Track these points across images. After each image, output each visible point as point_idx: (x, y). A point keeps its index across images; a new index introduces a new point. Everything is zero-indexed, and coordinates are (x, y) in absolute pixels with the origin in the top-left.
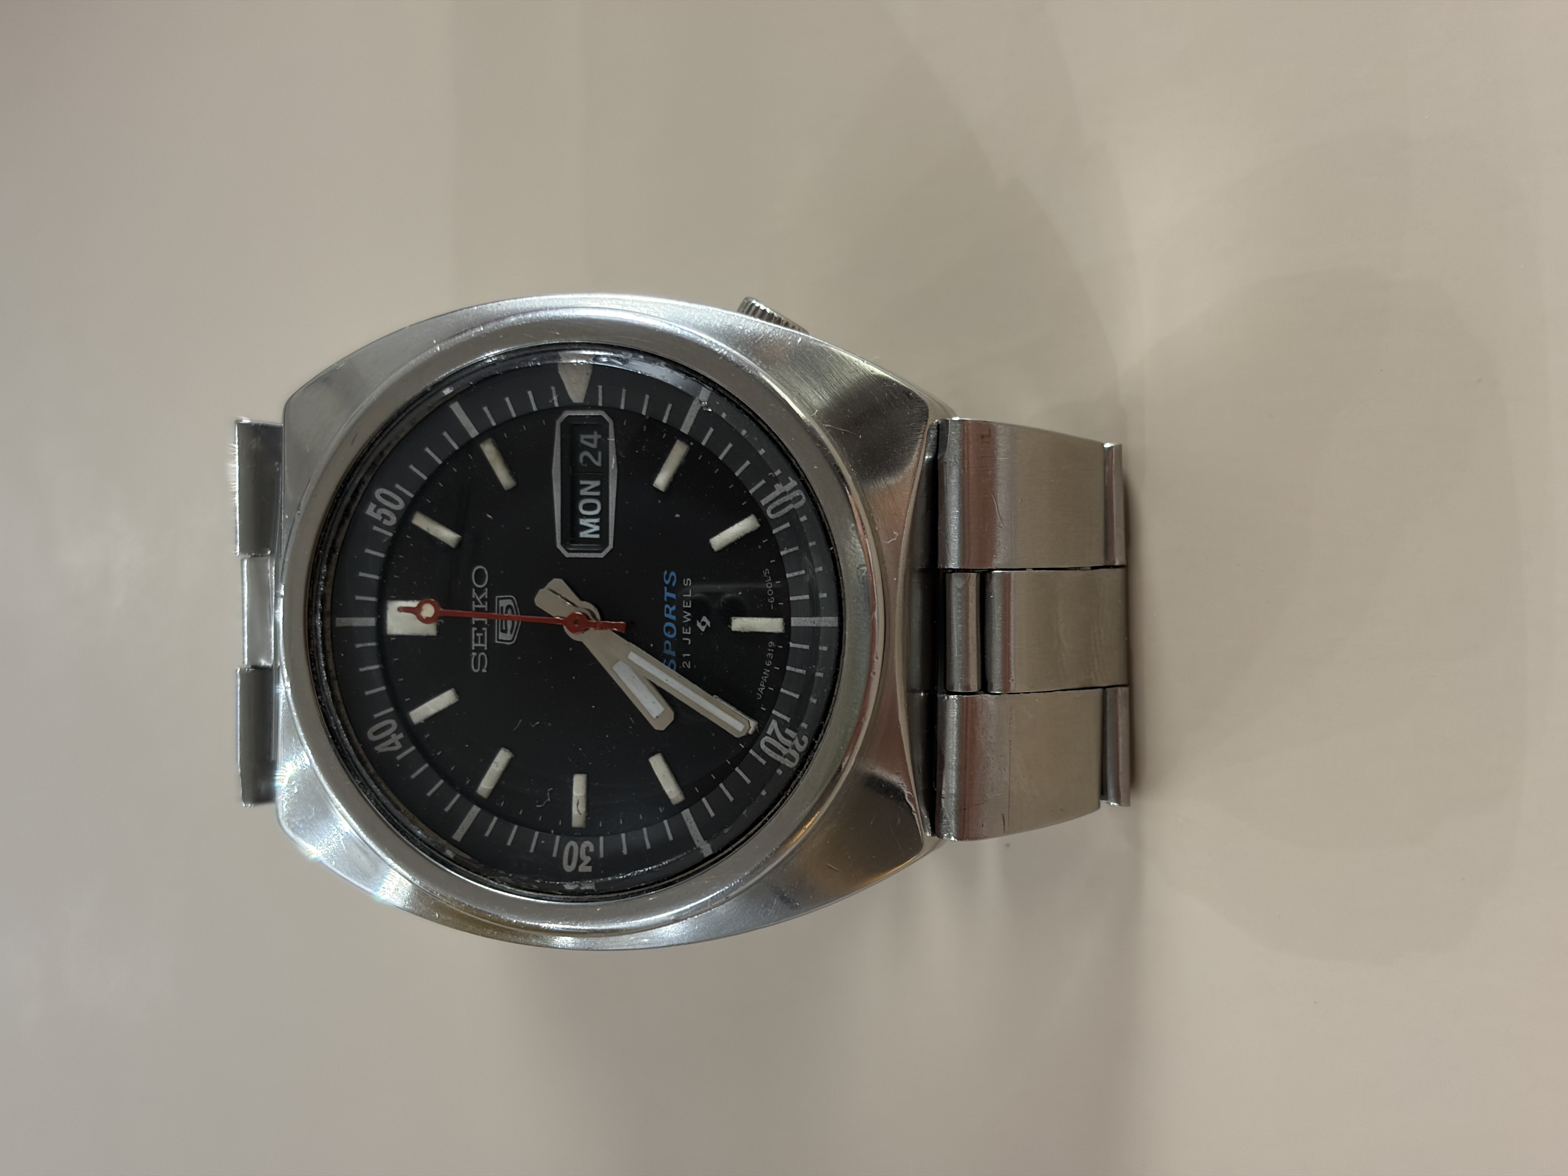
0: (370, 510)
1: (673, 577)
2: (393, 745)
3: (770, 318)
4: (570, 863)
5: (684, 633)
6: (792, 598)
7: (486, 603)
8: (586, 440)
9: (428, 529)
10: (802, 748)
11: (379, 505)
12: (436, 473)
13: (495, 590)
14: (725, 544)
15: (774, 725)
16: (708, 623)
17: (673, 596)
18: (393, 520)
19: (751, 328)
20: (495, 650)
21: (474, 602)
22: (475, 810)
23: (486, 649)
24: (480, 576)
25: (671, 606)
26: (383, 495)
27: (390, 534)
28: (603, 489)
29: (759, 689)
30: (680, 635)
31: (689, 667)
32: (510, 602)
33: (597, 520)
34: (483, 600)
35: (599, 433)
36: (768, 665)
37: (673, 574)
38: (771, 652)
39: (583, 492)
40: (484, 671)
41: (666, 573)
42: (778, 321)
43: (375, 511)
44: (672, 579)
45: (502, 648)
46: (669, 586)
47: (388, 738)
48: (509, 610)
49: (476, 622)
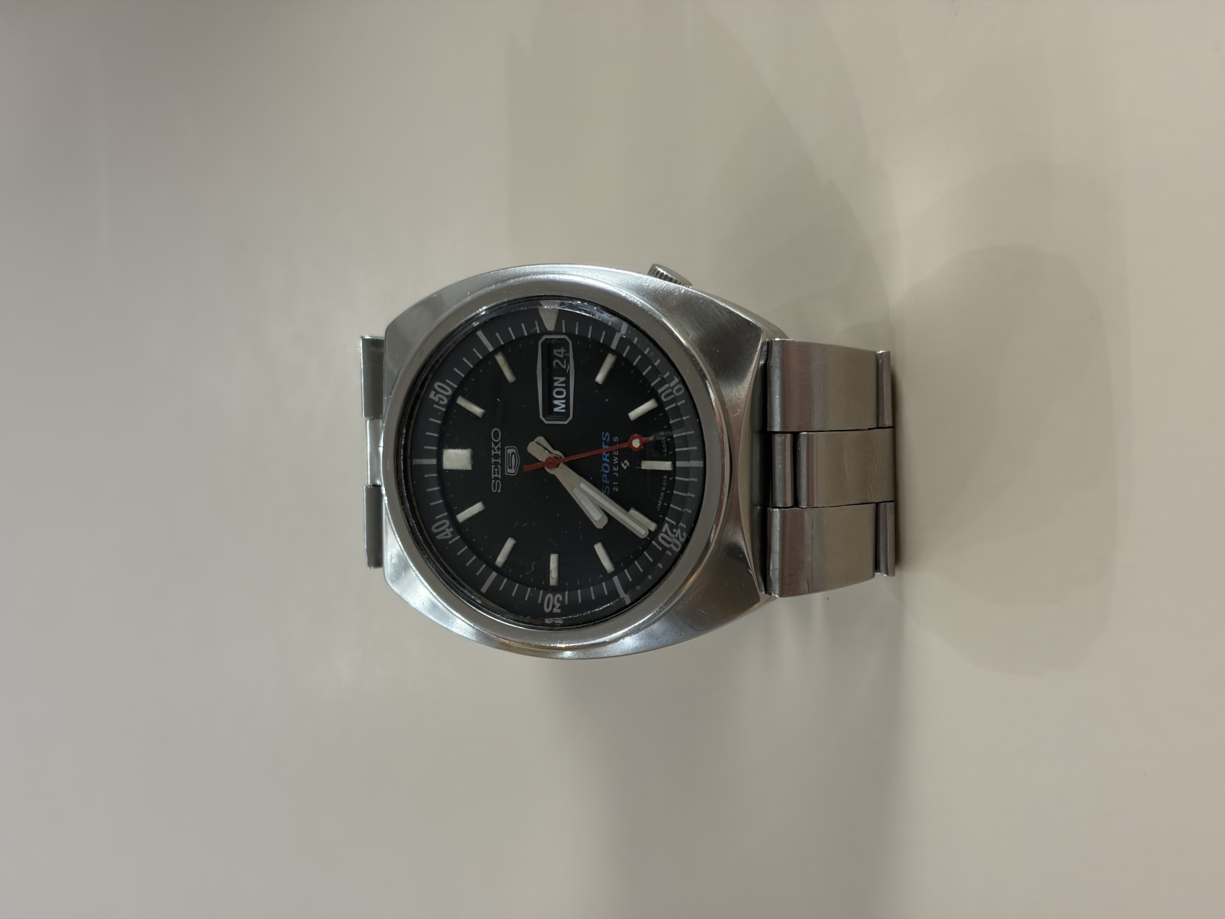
0: (432, 395)
2: (447, 535)
3: (666, 278)
4: (548, 607)
5: (614, 470)
6: (676, 450)
7: (500, 451)
8: (557, 352)
9: (466, 406)
10: (683, 540)
11: (437, 392)
12: (470, 373)
13: (506, 442)
14: (637, 416)
15: (666, 526)
16: (628, 464)
17: (608, 447)
18: (446, 401)
19: (653, 285)
20: (506, 479)
21: (493, 450)
22: (494, 574)
23: (500, 478)
24: (496, 435)
25: (607, 454)
26: (439, 386)
27: (444, 410)
28: (567, 382)
29: (658, 505)
30: (612, 471)
31: (617, 490)
32: (514, 451)
33: (564, 401)
34: (498, 449)
35: (564, 349)
36: (663, 490)
37: (607, 434)
38: (664, 482)
39: (556, 384)
41: (603, 433)
42: (671, 280)
43: (435, 396)
44: (607, 437)
45: (510, 478)
46: (605, 442)
47: (444, 531)
48: (513, 455)
49: (494, 462)
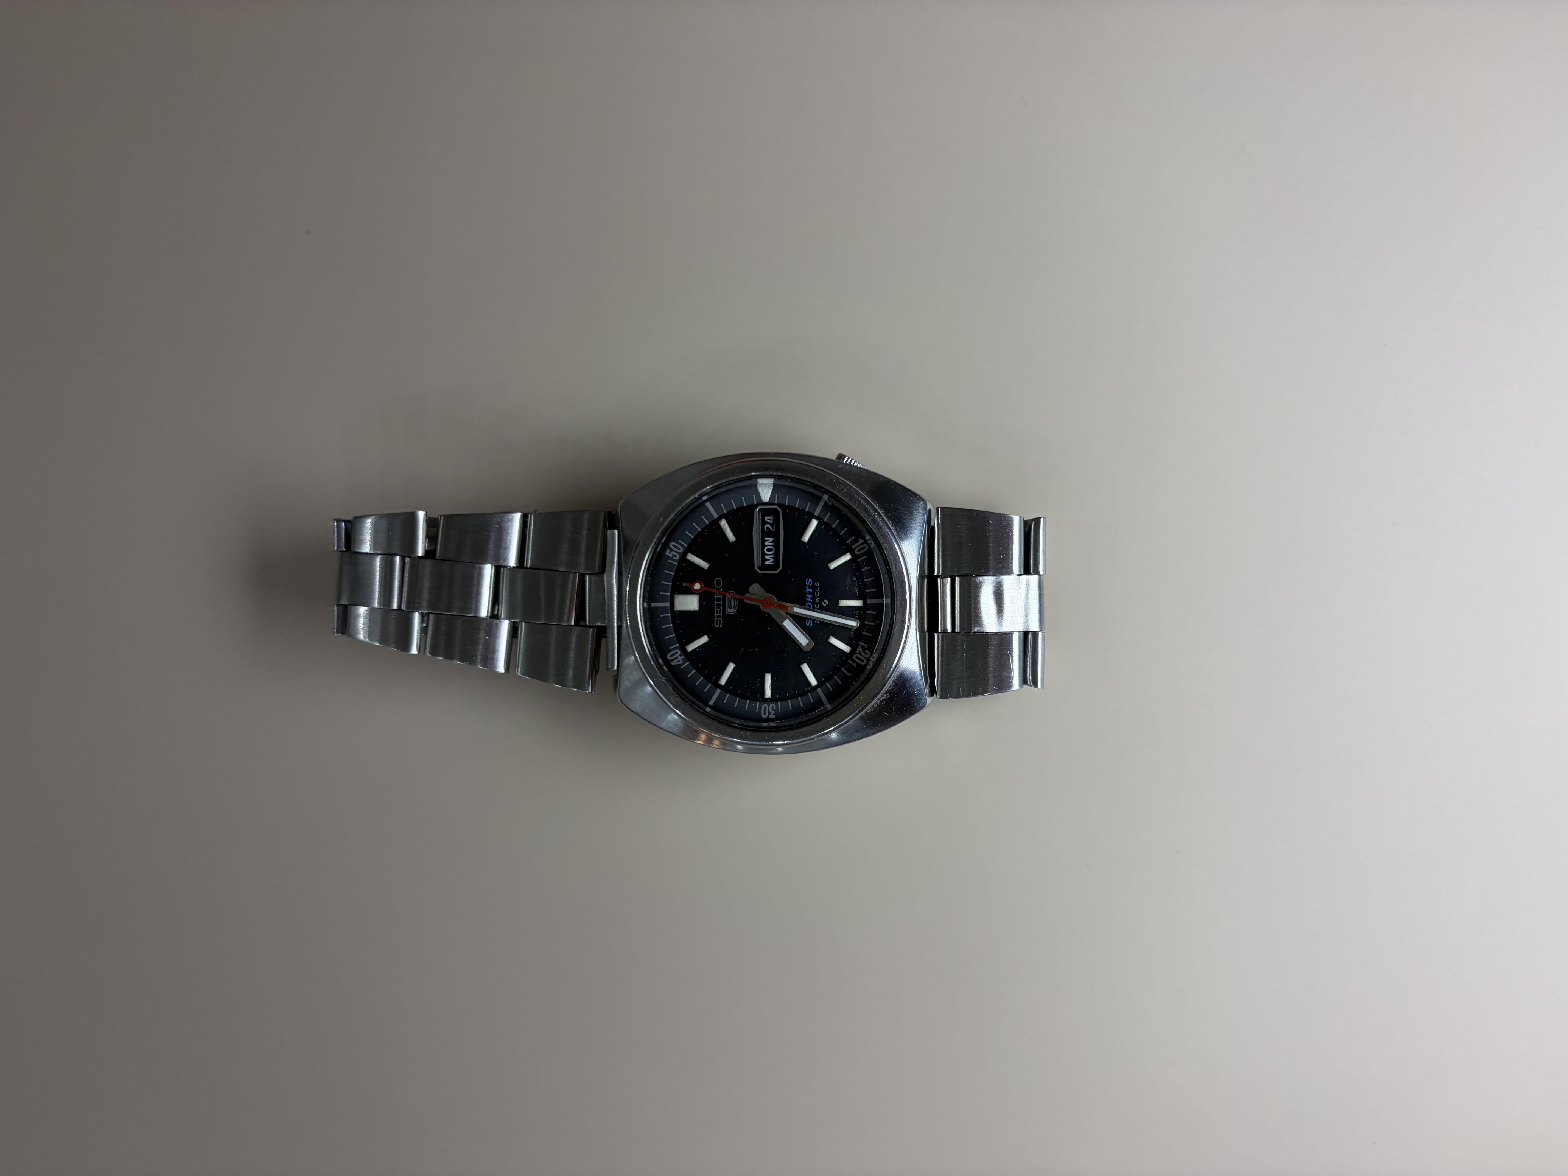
0: (667, 553)
1: (810, 582)
2: (679, 661)
4: (765, 714)
6: (867, 591)
7: (722, 595)
9: (694, 561)
11: (672, 550)
12: (698, 535)
13: (726, 588)
14: (836, 567)
15: (860, 648)
16: (827, 603)
17: (811, 590)
18: (678, 557)
20: (726, 617)
21: (716, 595)
22: (719, 692)
23: (722, 616)
24: (718, 583)
25: (810, 595)
26: (674, 546)
27: (677, 564)
34: (720, 594)
37: (810, 580)
38: (857, 615)
39: (766, 543)
40: (721, 626)
41: (807, 580)
43: (671, 553)
45: (730, 616)
46: (809, 586)
47: (677, 658)
48: (732, 598)
49: (717, 604)
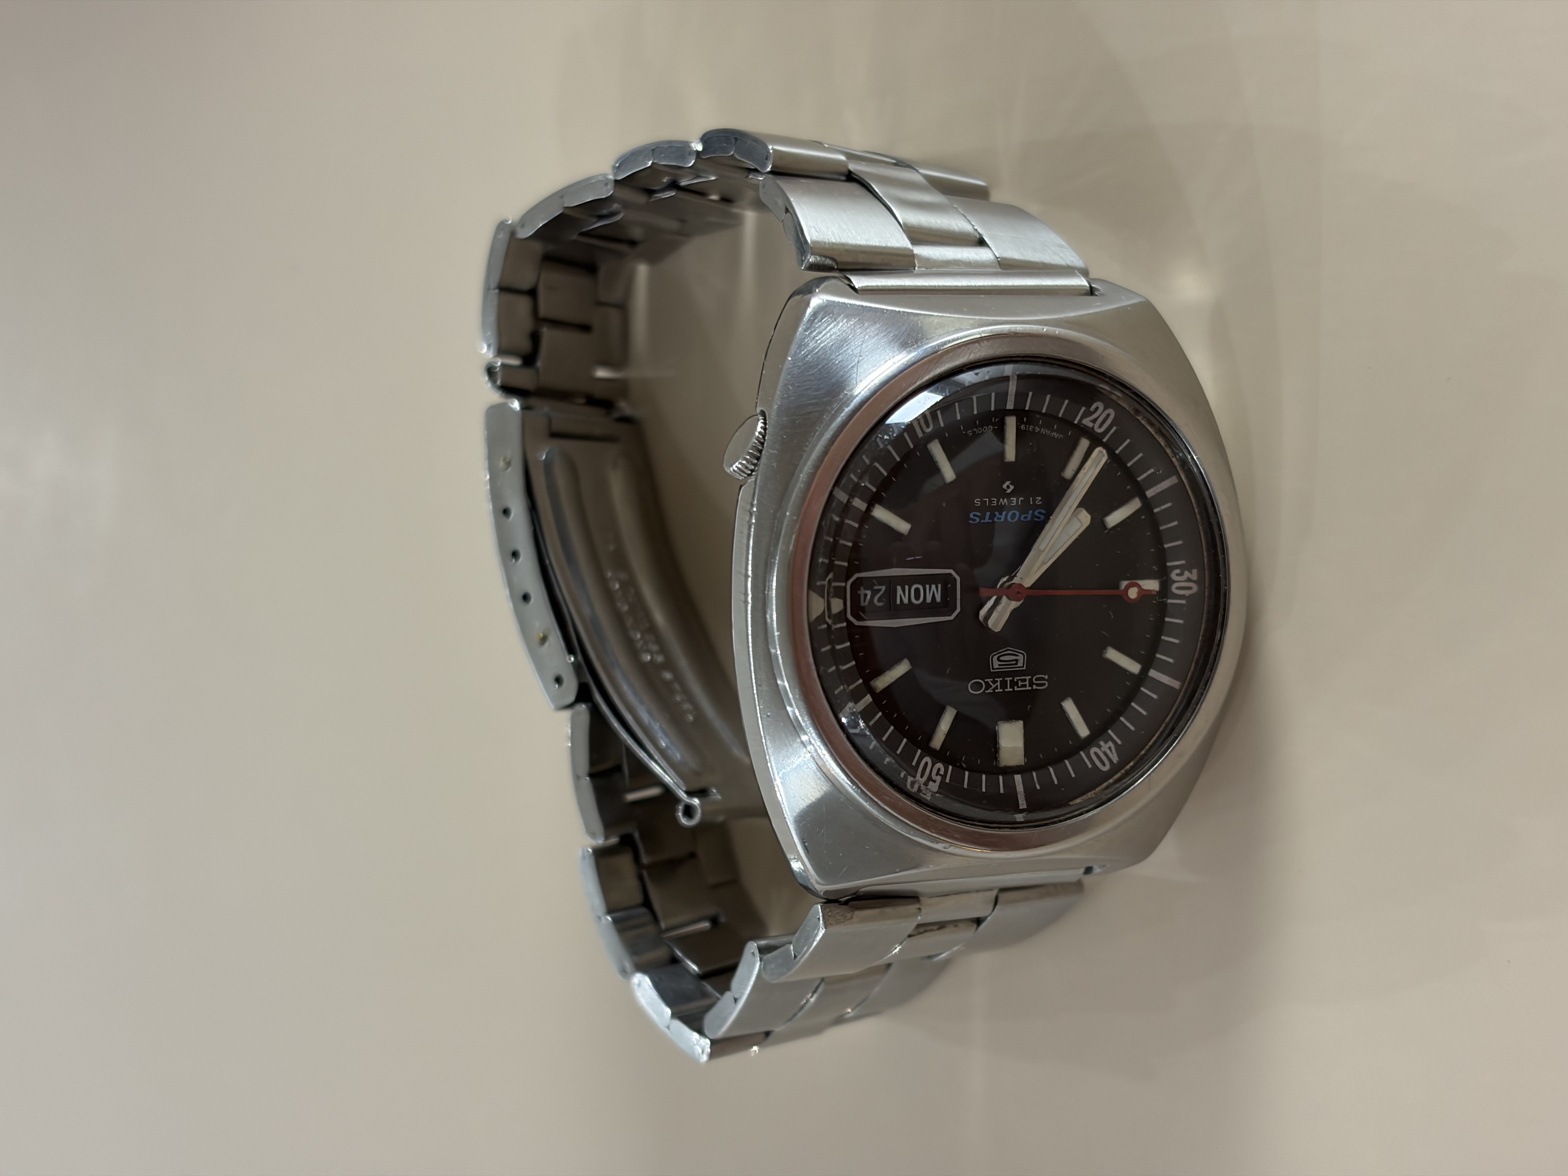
0: (934, 786)
2: (1110, 748)
4: (1191, 588)
5: (1016, 503)
6: (993, 409)
7: (996, 679)
8: (865, 600)
9: (944, 734)
11: (931, 778)
12: (900, 730)
13: (986, 672)
14: (951, 470)
15: (1087, 422)
16: (1008, 483)
17: (988, 514)
18: (939, 765)
20: (1031, 669)
21: (996, 691)
22: (1153, 673)
23: (1030, 677)
24: (976, 687)
25: (995, 516)
26: (922, 776)
27: (951, 767)
28: (904, 581)
29: (1056, 437)
30: (1016, 507)
31: (1040, 498)
32: (995, 659)
33: (928, 586)
34: (994, 682)
35: (862, 588)
36: (1039, 429)
37: (972, 515)
38: (1029, 428)
41: (972, 521)
43: (934, 781)
44: (975, 515)
45: (1029, 662)
46: (981, 518)
47: (1105, 754)
48: (1002, 658)
49: (1010, 688)
